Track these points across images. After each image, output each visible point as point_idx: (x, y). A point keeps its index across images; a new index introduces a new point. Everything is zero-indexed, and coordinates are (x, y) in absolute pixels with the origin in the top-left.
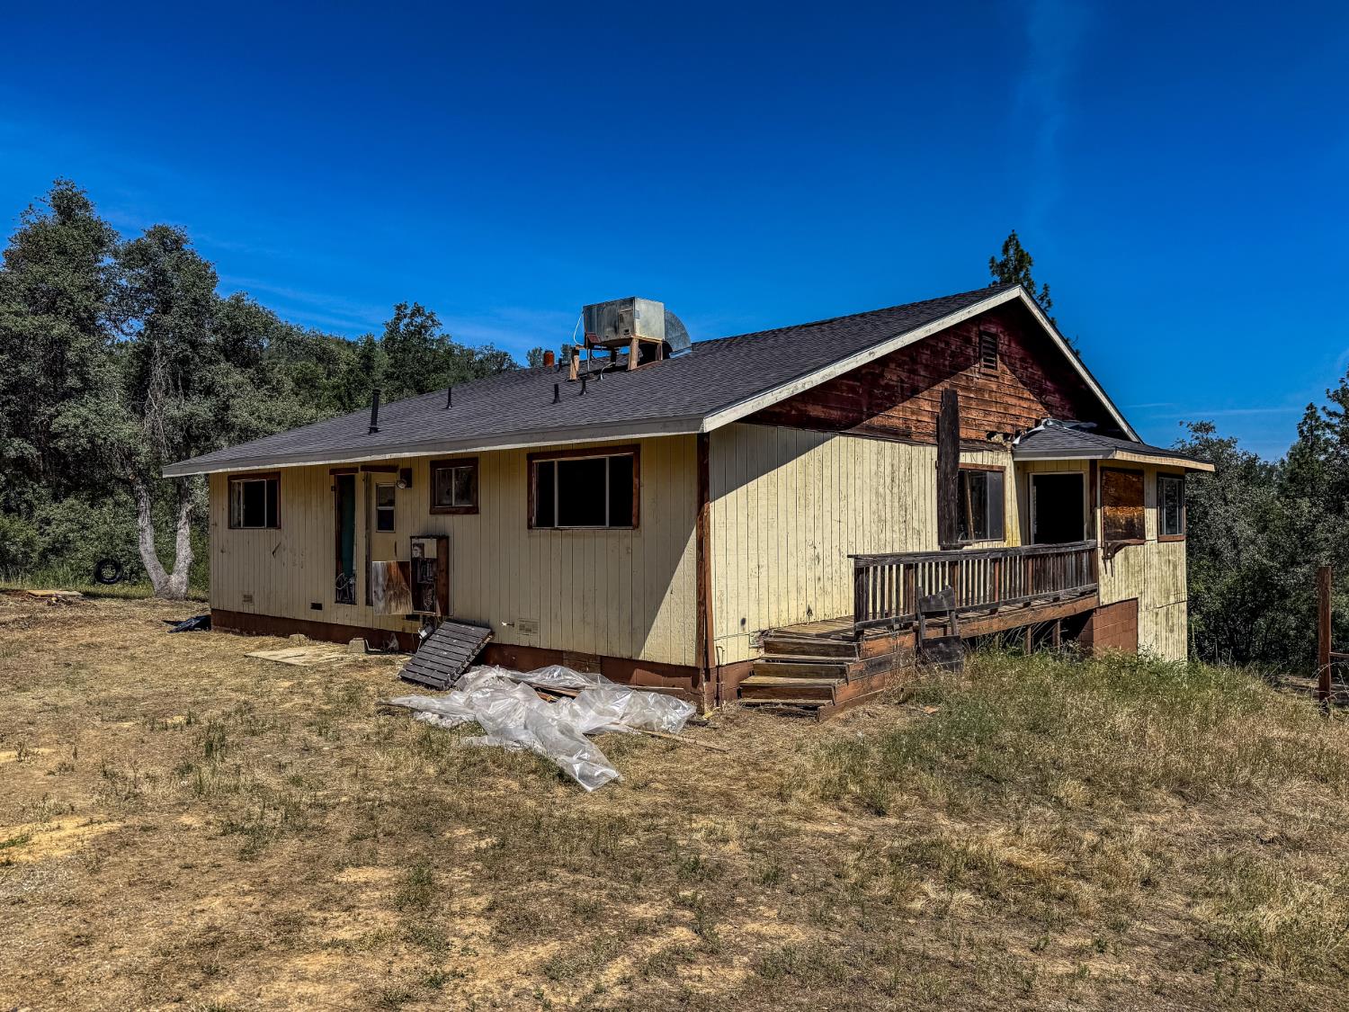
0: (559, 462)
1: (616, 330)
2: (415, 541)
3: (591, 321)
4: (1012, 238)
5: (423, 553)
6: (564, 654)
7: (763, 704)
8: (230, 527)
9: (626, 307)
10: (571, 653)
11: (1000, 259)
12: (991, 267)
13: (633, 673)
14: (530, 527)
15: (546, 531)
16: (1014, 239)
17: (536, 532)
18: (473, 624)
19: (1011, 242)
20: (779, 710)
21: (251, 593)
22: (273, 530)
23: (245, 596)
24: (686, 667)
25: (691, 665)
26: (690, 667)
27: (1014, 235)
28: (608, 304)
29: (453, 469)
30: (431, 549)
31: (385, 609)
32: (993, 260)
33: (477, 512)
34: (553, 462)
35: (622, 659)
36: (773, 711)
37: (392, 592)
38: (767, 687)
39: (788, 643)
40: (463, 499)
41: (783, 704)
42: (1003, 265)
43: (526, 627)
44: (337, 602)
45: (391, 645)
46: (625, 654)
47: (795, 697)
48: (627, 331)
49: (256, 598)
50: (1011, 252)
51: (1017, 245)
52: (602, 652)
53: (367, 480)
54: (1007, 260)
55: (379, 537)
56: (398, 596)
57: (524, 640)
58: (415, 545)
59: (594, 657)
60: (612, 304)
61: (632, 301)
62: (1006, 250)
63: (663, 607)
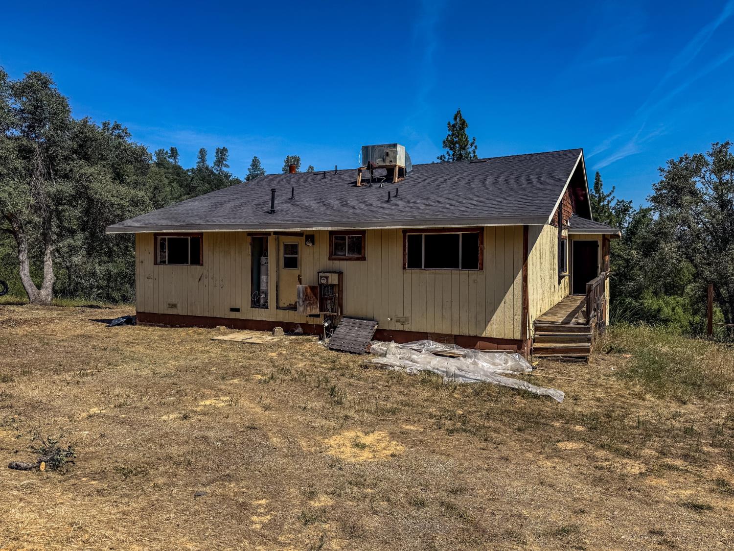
0: (425, 235)
1: (384, 160)
2: (321, 274)
3: (367, 155)
4: (459, 112)
5: (327, 281)
6: (428, 334)
7: (550, 357)
8: (156, 263)
9: (391, 149)
10: (433, 333)
11: (453, 122)
12: (448, 127)
13: (477, 343)
14: (404, 268)
15: (417, 270)
16: (460, 113)
17: (408, 271)
18: (364, 320)
19: (458, 115)
20: (561, 359)
21: (175, 303)
22: (195, 267)
23: (169, 304)
24: (514, 340)
25: (518, 339)
26: (517, 340)
27: (459, 111)
28: (379, 146)
29: (347, 236)
30: (333, 279)
31: (303, 311)
32: (449, 124)
33: (365, 260)
34: (422, 235)
35: (469, 337)
36: (558, 360)
37: (308, 302)
38: (550, 348)
39: (549, 326)
40: (354, 252)
41: (562, 356)
42: (454, 126)
43: (401, 320)
44: (252, 307)
45: (297, 331)
46: (472, 334)
47: (567, 353)
48: (391, 161)
49: (179, 305)
50: (458, 120)
51: (461, 117)
52: (456, 332)
53: (277, 240)
54: (456, 124)
55: (286, 273)
56: (312, 304)
57: (399, 327)
58: (321, 277)
59: (450, 336)
60: (382, 146)
61: (395, 146)
62: (455, 119)
63: (499, 310)
